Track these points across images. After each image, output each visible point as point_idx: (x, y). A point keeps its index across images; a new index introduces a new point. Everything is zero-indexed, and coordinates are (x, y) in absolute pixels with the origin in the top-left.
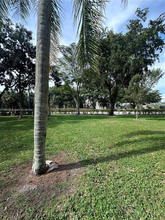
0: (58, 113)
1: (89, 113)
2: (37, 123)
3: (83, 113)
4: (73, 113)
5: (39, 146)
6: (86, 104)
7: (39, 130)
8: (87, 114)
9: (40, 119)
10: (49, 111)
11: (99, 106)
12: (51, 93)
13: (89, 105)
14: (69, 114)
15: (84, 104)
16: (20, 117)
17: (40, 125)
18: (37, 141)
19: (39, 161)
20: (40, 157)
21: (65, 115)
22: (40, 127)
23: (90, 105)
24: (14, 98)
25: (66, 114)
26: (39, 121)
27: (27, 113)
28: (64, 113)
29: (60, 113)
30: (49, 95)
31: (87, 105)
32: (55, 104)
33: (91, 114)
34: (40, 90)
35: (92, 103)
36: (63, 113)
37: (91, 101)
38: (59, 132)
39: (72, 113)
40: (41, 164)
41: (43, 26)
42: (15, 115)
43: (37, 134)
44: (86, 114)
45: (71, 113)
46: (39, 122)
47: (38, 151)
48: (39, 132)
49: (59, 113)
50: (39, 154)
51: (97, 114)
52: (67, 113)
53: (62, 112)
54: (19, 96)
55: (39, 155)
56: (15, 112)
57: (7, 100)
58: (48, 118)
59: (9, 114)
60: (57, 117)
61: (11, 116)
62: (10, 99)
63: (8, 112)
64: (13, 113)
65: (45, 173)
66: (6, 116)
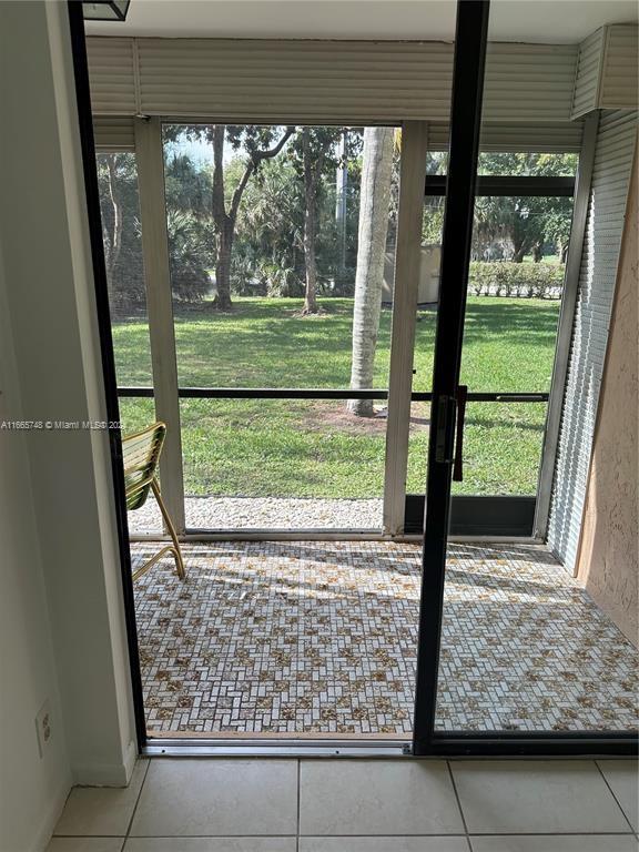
0: (493, 290)
5: (361, 360)
7: (361, 325)
9: (366, 302)
10: (436, 280)
16: (306, 303)
17: (364, 314)
18: (357, 347)
20: (361, 383)
21: (534, 302)
22: (364, 320)
25: (540, 296)
26: (363, 305)
27: (332, 284)
28: (530, 295)
29: (503, 292)
34: (367, 236)
36: (525, 290)
42: (285, 294)
43: (359, 334)
46: (364, 309)
47: (360, 370)
49: (498, 295)
53: (520, 282)
56: (284, 282)
57: (251, 216)
58: (427, 315)
59: (262, 289)
60: (474, 314)
61: (268, 300)
62: (263, 212)
63: (256, 281)
64: (276, 283)
65: (370, 417)
66: (251, 295)
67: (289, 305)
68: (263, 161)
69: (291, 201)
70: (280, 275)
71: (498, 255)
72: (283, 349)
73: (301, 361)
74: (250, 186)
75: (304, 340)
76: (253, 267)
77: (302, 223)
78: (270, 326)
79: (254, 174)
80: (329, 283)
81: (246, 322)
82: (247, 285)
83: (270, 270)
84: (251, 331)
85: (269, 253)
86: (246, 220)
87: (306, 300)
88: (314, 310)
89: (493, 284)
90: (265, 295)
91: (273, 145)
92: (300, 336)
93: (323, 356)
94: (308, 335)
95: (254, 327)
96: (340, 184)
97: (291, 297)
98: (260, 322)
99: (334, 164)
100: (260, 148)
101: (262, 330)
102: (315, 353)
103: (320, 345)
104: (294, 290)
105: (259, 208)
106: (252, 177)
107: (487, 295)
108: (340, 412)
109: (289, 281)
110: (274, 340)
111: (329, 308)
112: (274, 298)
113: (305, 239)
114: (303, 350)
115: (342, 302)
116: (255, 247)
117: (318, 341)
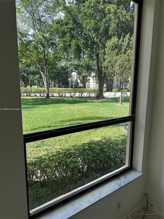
1: (68, 95)
8: (65, 97)
11: (95, 84)
13: (79, 81)
14: (35, 96)
15: (69, 79)
31: (75, 80)
33: (71, 97)
39: (40, 95)
44: (63, 96)
45: (38, 95)
52: (33, 95)
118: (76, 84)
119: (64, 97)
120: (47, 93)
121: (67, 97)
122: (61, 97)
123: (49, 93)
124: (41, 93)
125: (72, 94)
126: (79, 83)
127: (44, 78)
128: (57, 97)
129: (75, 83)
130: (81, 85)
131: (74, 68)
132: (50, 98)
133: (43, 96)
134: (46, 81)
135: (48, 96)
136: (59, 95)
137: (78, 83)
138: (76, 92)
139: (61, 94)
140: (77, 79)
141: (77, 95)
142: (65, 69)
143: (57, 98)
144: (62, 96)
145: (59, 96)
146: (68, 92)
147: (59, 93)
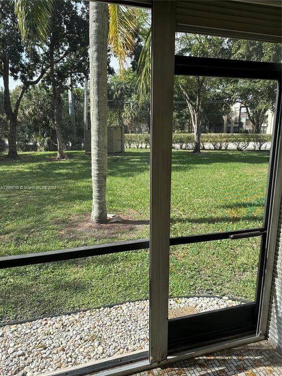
0: (144, 146)
1: (232, 146)
2: (95, 162)
3: (212, 147)
4: (184, 146)
5: (98, 190)
6: (233, 118)
7: (97, 170)
8: (226, 149)
9: (98, 157)
10: (120, 142)
12: (126, 88)
13: (243, 120)
15: (225, 118)
16: (58, 154)
17: (98, 164)
18: (95, 183)
19: (99, 207)
20: (99, 203)
22: (98, 167)
23: (247, 120)
24: (41, 108)
26: (97, 158)
27: (70, 144)
30: (122, 93)
31: (236, 119)
32: (137, 120)
33: (239, 149)
34: (96, 118)
35: (251, 114)
37: (247, 107)
38: (135, 185)
39: (181, 146)
40: (101, 211)
41: (97, 24)
42: (46, 150)
43: (96, 175)
44: (223, 148)
45: (178, 146)
46: (97, 160)
47: (98, 196)
48: (97, 173)
49: (146, 148)
50: (98, 199)
51: (257, 149)
54: (51, 103)
55: (98, 201)
56: (46, 144)
57: (27, 113)
58: (119, 158)
59: (34, 148)
60: (139, 157)
61: (38, 153)
62: (33, 111)
63: (31, 144)
64: (42, 145)
65: (106, 223)
66: (29, 151)
67: (49, 155)
68: (31, 87)
69: (47, 105)
70: (44, 140)
71: (140, 131)
72: (47, 180)
73: (58, 187)
74: (24, 98)
75: (60, 174)
76: (29, 137)
77: (53, 116)
78: (40, 167)
79: (26, 92)
80: (69, 144)
81: (26, 166)
82: (27, 146)
83: (38, 138)
84: (28, 170)
85: (37, 130)
86: (24, 114)
87: (58, 152)
88: (62, 157)
89: (143, 143)
90: (36, 150)
91: (35, 79)
92: (57, 172)
93: (71, 183)
94: (61, 171)
95: (30, 168)
96: (70, 99)
97: (50, 151)
98: (33, 165)
99: (67, 88)
100: (28, 80)
101: (35, 169)
102: (66, 181)
103: (69, 176)
104: (51, 147)
105: (30, 109)
106: (25, 94)
107: (141, 148)
108: (87, 221)
109: (48, 143)
110: (42, 175)
111: (70, 156)
112: (41, 152)
113: (55, 123)
114: (60, 180)
115: (76, 153)
116: (29, 127)
117: (67, 174)
118: (238, 125)
119: (224, 150)
120: (196, 143)
121: (229, 150)
122: (218, 150)
123: (199, 143)
124: (183, 142)
125: (241, 145)
126: (244, 124)
127: (194, 116)
128: (210, 150)
129: (235, 123)
130: (249, 127)
131: (240, 96)
132: (201, 151)
133: (185, 149)
134: (197, 121)
135: (197, 149)
136: (214, 146)
137: (241, 124)
138: (249, 141)
139: (219, 144)
140: (240, 117)
141: (251, 146)
142: (222, 98)
143: (212, 151)
144: (220, 149)
145: (215, 149)
146: (233, 142)
147: (214, 143)
